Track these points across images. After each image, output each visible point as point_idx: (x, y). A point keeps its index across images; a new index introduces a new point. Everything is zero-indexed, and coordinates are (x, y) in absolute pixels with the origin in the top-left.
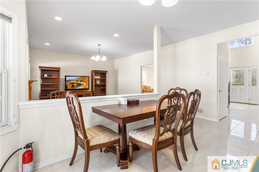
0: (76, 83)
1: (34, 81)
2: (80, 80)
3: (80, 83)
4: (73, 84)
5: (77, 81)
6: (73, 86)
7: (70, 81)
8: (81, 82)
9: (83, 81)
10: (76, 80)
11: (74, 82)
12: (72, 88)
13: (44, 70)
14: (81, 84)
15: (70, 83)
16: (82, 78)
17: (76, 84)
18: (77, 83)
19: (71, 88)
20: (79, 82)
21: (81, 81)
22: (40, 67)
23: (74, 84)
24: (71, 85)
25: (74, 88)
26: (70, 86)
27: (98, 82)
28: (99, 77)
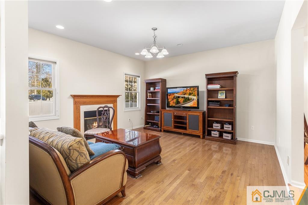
0: (182, 97)
1: (120, 96)
2: (188, 92)
3: (188, 97)
4: (178, 100)
5: (184, 94)
6: (178, 102)
7: (173, 93)
8: (189, 96)
9: (192, 93)
10: (183, 92)
11: (179, 96)
12: (177, 105)
13: (150, 84)
14: (190, 98)
15: (173, 96)
16: (192, 89)
17: (183, 99)
18: (184, 97)
19: (174, 105)
20: (186, 96)
21: (190, 94)
23: (180, 100)
24: (175, 100)
25: (179, 105)
26: (174, 103)
27: (221, 96)
28: (217, 87)
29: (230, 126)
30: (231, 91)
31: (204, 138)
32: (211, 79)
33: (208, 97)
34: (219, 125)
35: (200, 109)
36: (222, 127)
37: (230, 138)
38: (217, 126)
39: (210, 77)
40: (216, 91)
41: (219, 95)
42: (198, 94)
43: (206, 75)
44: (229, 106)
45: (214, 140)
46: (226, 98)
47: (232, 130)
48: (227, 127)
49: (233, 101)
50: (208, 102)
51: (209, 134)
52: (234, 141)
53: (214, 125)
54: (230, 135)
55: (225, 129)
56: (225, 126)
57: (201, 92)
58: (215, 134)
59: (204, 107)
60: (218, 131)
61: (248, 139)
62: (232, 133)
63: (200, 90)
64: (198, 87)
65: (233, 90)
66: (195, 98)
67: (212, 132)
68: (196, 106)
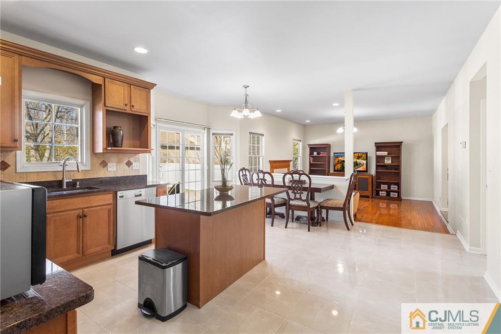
3: (356, 161)
4: (343, 164)
8: (358, 160)
9: (362, 156)
13: (313, 149)
14: (359, 163)
15: (337, 161)
22: (309, 145)
27: (388, 161)
28: (385, 153)
29: (397, 187)
30: (397, 157)
31: (372, 197)
32: (379, 147)
33: (377, 163)
34: (386, 186)
35: (368, 173)
36: (389, 188)
37: (396, 196)
38: (384, 187)
39: (378, 145)
40: (383, 157)
41: (386, 160)
42: (367, 159)
43: (376, 143)
44: (395, 170)
45: (382, 198)
46: (392, 163)
47: (398, 189)
48: (394, 187)
49: (399, 165)
50: (377, 166)
51: (378, 194)
52: (399, 199)
53: (382, 186)
54: (396, 194)
55: (392, 189)
56: (392, 186)
57: (370, 157)
58: (383, 194)
59: (373, 171)
60: (386, 191)
61: (410, 197)
62: (399, 192)
63: (368, 155)
64: (367, 153)
65: (399, 157)
66: (365, 162)
67: (381, 192)
68: (365, 170)
